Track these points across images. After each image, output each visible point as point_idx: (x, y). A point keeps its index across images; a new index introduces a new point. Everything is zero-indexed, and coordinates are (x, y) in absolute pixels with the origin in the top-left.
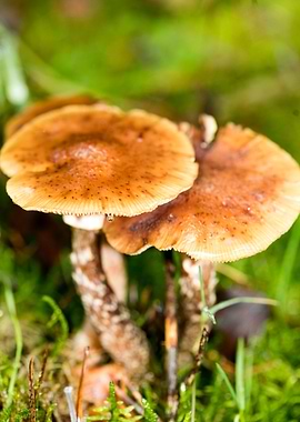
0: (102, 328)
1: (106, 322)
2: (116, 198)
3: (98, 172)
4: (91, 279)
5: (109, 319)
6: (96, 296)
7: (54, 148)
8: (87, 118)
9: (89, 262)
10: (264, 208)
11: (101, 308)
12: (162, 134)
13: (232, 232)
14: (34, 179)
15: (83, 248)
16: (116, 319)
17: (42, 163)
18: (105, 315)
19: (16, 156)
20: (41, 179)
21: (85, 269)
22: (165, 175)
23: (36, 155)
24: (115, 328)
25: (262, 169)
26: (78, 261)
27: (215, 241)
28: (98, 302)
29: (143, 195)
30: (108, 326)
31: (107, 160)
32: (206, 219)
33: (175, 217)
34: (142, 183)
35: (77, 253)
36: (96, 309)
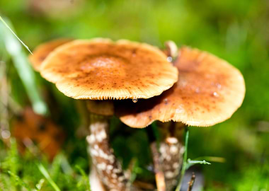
0: (111, 186)
1: (114, 181)
2: (136, 87)
3: (117, 74)
4: (105, 152)
5: (117, 179)
6: (108, 163)
7: (79, 63)
8: (92, 46)
9: (104, 140)
10: (223, 93)
11: (112, 171)
12: (147, 52)
13: (207, 107)
14: (74, 81)
15: (100, 130)
16: (121, 179)
17: (74, 72)
18: (114, 176)
19: (54, 70)
20: (79, 80)
21: (100, 145)
22: (160, 74)
23: (67, 68)
24: (120, 185)
25: (213, 70)
26: (96, 140)
27: (199, 113)
28: (110, 167)
29: (151, 85)
30: (115, 184)
31: (120, 67)
32: (189, 101)
33: (169, 101)
34: (148, 78)
35: (95, 134)
36: (108, 172)
